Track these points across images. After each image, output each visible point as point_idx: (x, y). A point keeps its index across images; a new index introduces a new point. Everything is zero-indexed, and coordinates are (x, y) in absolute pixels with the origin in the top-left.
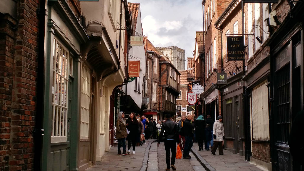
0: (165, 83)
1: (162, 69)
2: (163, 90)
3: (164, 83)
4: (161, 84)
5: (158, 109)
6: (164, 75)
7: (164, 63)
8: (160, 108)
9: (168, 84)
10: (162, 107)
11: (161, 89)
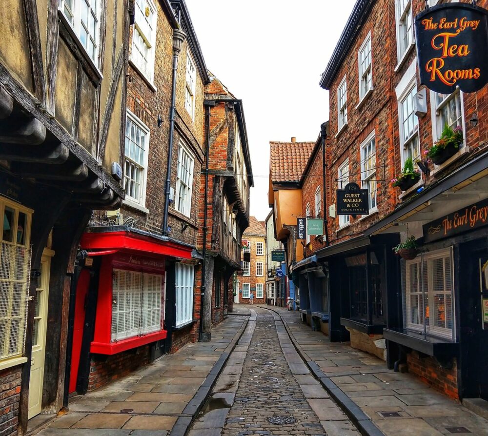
0: (224, 163)
1: (211, 120)
2: (214, 188)
3: (217, 164)
4: (210, 168)
5: (198, 246)
6: (219, 139)
7: (218, 102)
8: (204, 245)
9: (231, 169)
10: (213, 242)
11: (210, 183)
